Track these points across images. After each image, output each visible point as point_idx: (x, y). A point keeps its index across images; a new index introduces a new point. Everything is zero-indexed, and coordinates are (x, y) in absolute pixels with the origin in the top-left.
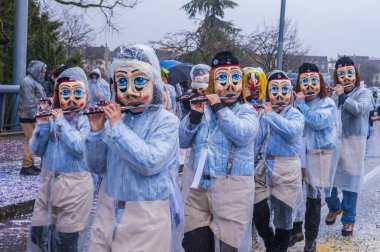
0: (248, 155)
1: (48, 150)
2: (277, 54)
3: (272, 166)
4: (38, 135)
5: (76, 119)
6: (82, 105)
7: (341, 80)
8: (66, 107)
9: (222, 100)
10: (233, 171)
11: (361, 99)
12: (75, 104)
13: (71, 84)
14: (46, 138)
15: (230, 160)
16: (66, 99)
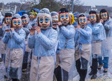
0: (72, 42)
1: (9, 42)
2: (71, 5)
3: (81, 47)
4: (6, 36)
5: (18, 31)
6: (20, 26)
7: (102, 18)
8: (15, 27)
9: (62, 24)
10: (67, 47)
11: (110, 24)
12: (18, 26)
13: (17, 20)
14: (8, 37)
15: (66, 44)
16: (15, 25)
